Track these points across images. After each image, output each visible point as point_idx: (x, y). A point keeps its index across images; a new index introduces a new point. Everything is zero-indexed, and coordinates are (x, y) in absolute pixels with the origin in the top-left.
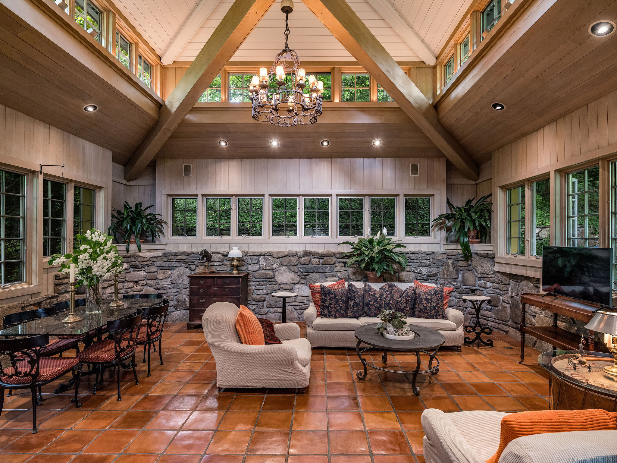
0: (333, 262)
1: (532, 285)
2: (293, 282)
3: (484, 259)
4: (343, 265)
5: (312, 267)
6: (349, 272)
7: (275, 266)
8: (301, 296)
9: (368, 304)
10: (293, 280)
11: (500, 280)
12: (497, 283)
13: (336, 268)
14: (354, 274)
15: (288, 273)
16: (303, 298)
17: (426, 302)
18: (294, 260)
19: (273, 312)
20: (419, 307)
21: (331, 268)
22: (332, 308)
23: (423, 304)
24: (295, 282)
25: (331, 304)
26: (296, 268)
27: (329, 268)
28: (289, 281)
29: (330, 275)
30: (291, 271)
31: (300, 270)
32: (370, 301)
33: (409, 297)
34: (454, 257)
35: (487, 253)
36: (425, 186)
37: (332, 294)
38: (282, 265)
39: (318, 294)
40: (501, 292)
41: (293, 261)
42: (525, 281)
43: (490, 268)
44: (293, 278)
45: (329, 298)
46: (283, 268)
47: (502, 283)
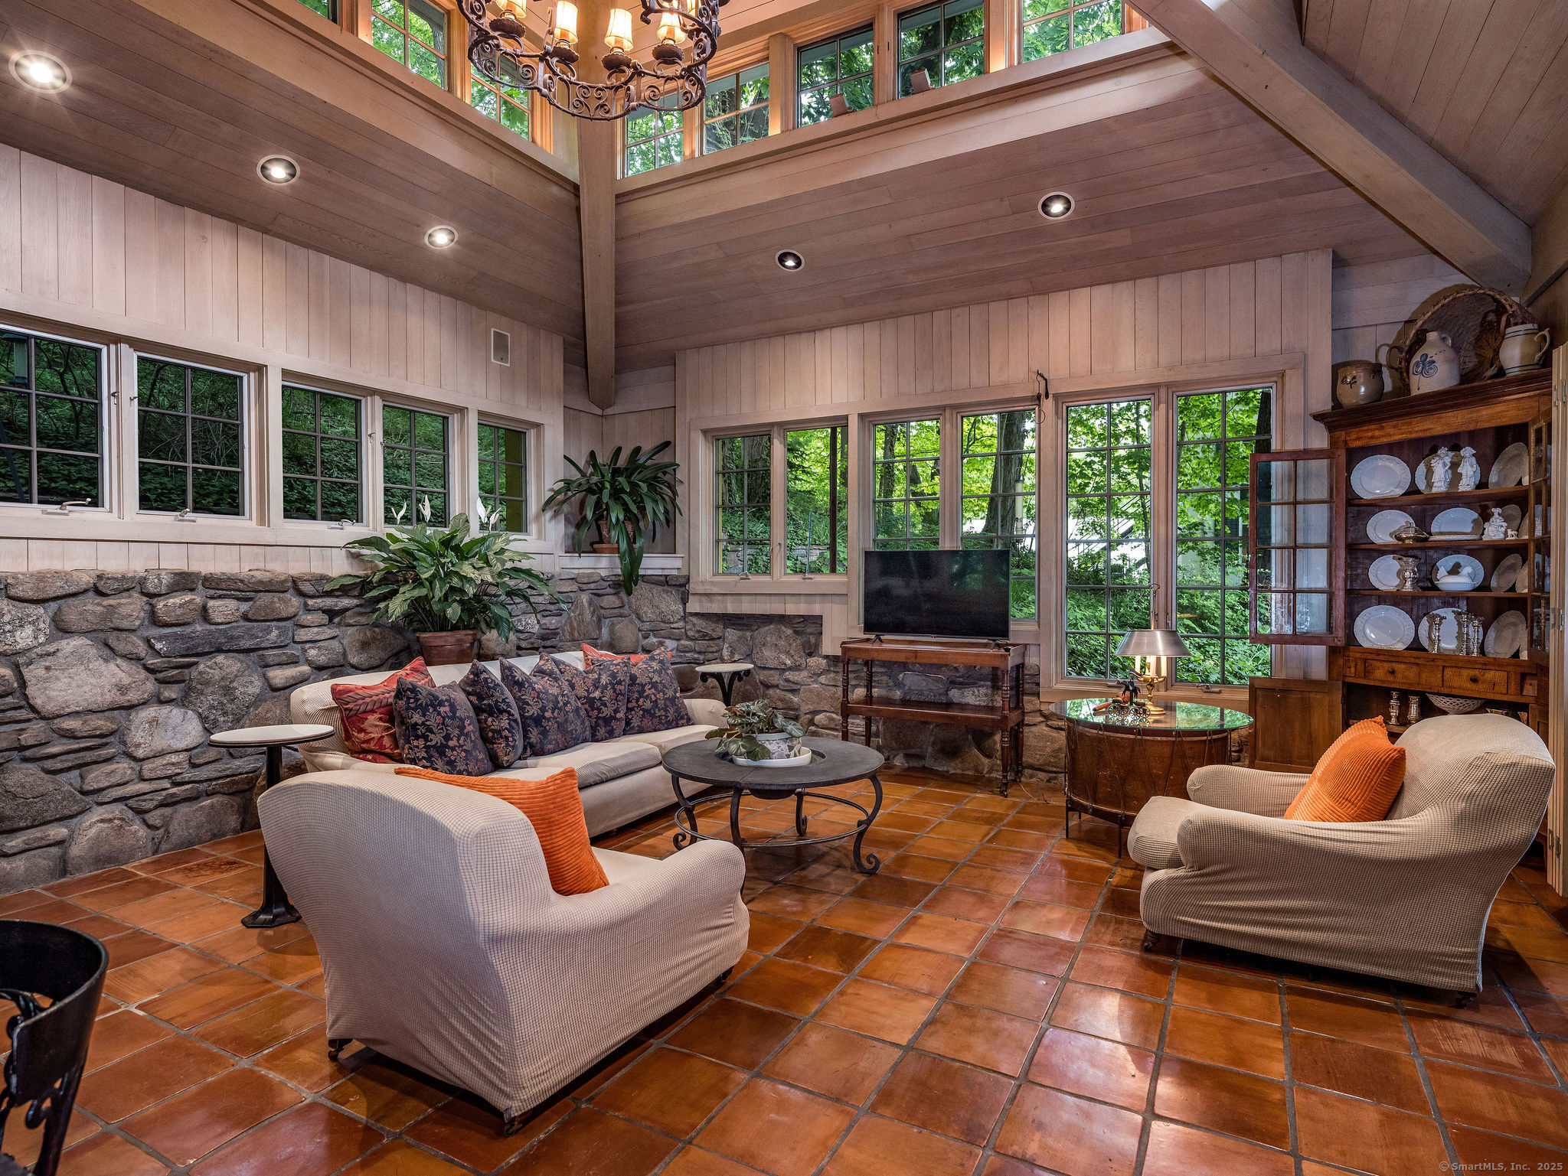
0: (291, 611)
1: (789, 632)
2: (122, 700)
3: (660, 588)
4: (325, 618)
5: (210, 632)
6: (345, 642)
7: (24, 637)
8: (161, 754)
9: (538, 720)
10: (122, 689)
11: (699, 631)
12: (689, 638)
13: (302, 631)
14: (365, 645)
15: (98, 664)
16: (174, 758)
17: (653, 690)
18: (132, 608)
19: (23, 846)
20: (639, 706)
21: (283, 632)
22: (453, 749)
23: (647, 697)
24: (133, 696)
25: (447, 738)
26: (139, 642)
27: (275, 633)
28: (110, 697)
29: (284, 658)
30: (111, 651)
31: (158, 646)
32: (543, 709)
33: (620, 683)
34: (592, 586)
35: (666, 576)
36: (521, 399)
37: (441, 704)
38: (61, 629)
39: (377, 716)
40: (702, 657)
41: (123, 611)
42: (772, 626)
43: (674, 608)
44: (126, 681)
45: (439, 719)
46: (69, 645)
47: (704, 636)
